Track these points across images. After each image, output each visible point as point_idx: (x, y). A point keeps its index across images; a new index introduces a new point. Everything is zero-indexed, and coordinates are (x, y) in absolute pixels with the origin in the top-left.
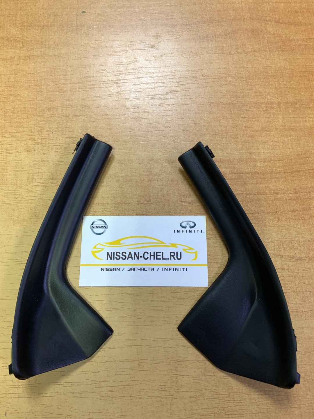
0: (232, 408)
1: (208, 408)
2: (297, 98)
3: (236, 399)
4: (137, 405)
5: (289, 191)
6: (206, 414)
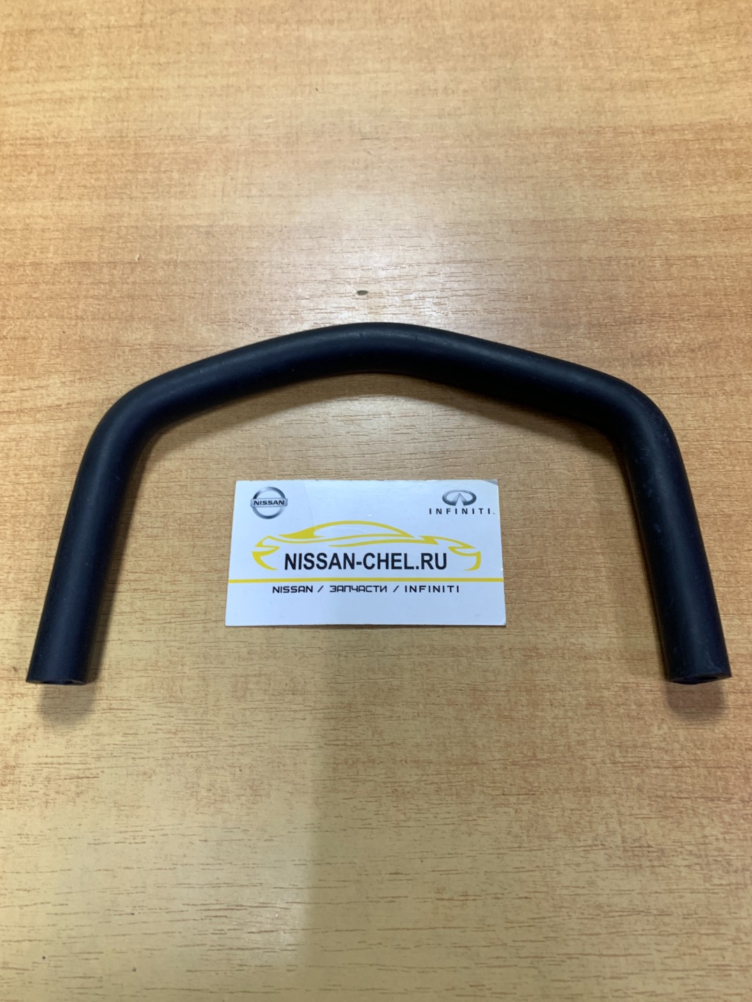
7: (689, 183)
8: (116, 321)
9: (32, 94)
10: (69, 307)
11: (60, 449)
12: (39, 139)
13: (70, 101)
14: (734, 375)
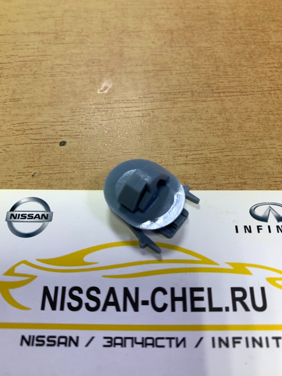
0: (224, 84)
1: (180, 85)
3: (230, 73)
4: (45, 85)
6: (176, 93)
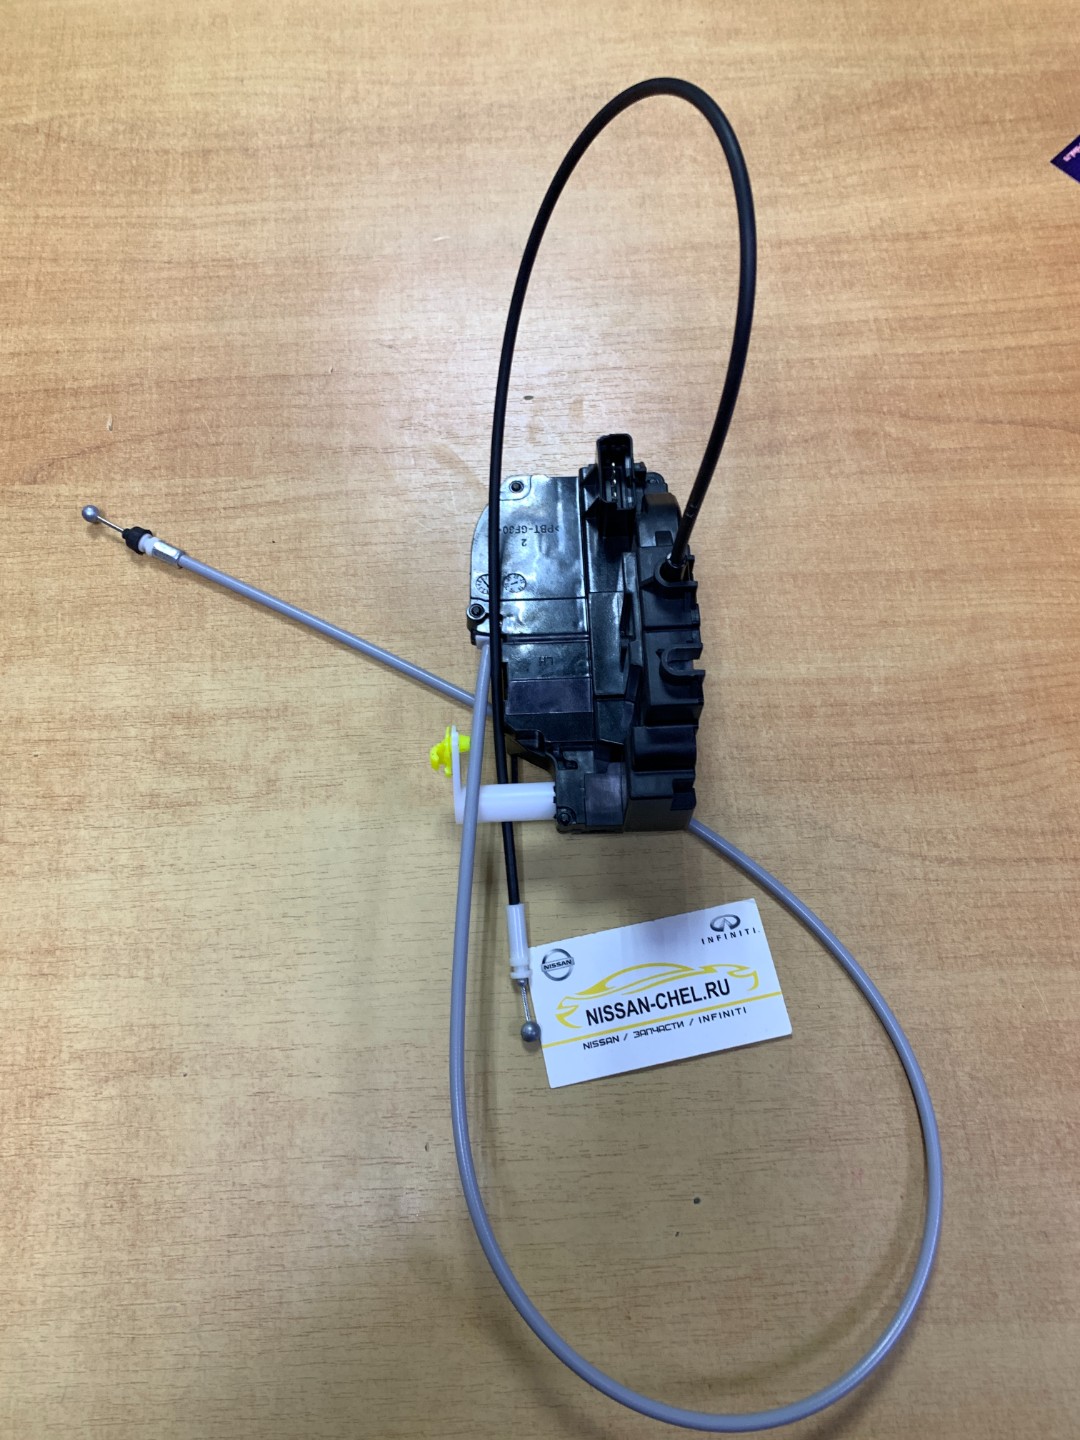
2: (946, 562)
5: (935, 738)
7: (809, 292)
8: (318, 428)
9: (218, 215)
10: (276, 416)
11: (283, 538)
12: (229, 260)
13: (253, 222)
14: (839, 461)
